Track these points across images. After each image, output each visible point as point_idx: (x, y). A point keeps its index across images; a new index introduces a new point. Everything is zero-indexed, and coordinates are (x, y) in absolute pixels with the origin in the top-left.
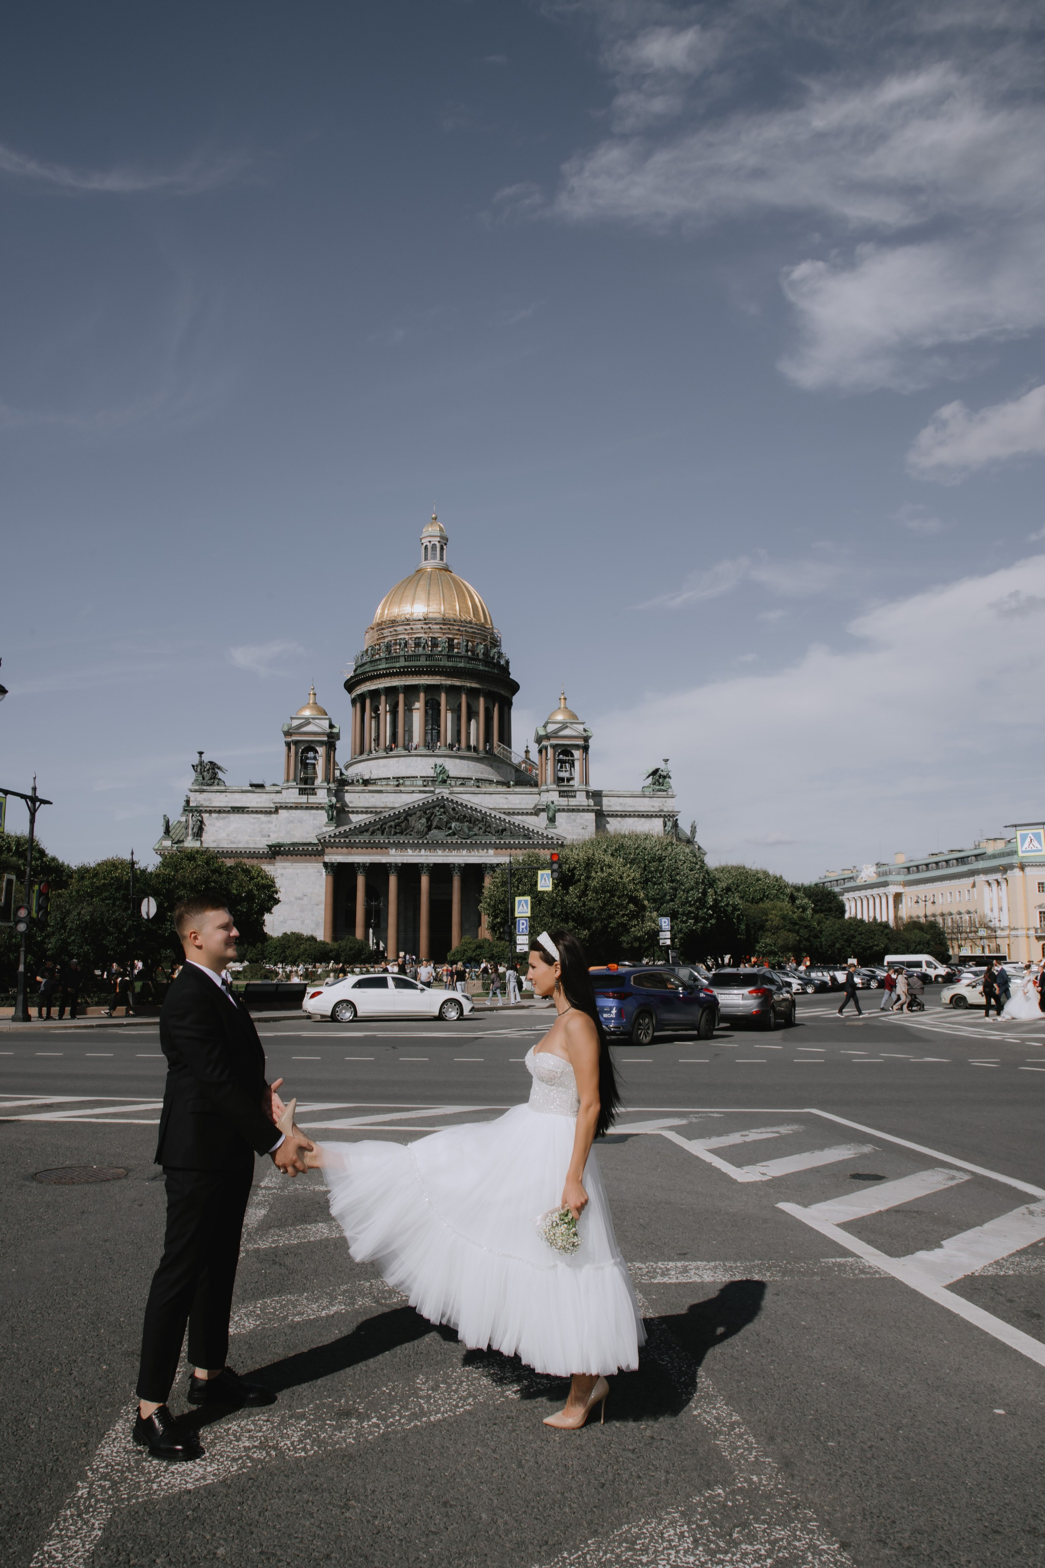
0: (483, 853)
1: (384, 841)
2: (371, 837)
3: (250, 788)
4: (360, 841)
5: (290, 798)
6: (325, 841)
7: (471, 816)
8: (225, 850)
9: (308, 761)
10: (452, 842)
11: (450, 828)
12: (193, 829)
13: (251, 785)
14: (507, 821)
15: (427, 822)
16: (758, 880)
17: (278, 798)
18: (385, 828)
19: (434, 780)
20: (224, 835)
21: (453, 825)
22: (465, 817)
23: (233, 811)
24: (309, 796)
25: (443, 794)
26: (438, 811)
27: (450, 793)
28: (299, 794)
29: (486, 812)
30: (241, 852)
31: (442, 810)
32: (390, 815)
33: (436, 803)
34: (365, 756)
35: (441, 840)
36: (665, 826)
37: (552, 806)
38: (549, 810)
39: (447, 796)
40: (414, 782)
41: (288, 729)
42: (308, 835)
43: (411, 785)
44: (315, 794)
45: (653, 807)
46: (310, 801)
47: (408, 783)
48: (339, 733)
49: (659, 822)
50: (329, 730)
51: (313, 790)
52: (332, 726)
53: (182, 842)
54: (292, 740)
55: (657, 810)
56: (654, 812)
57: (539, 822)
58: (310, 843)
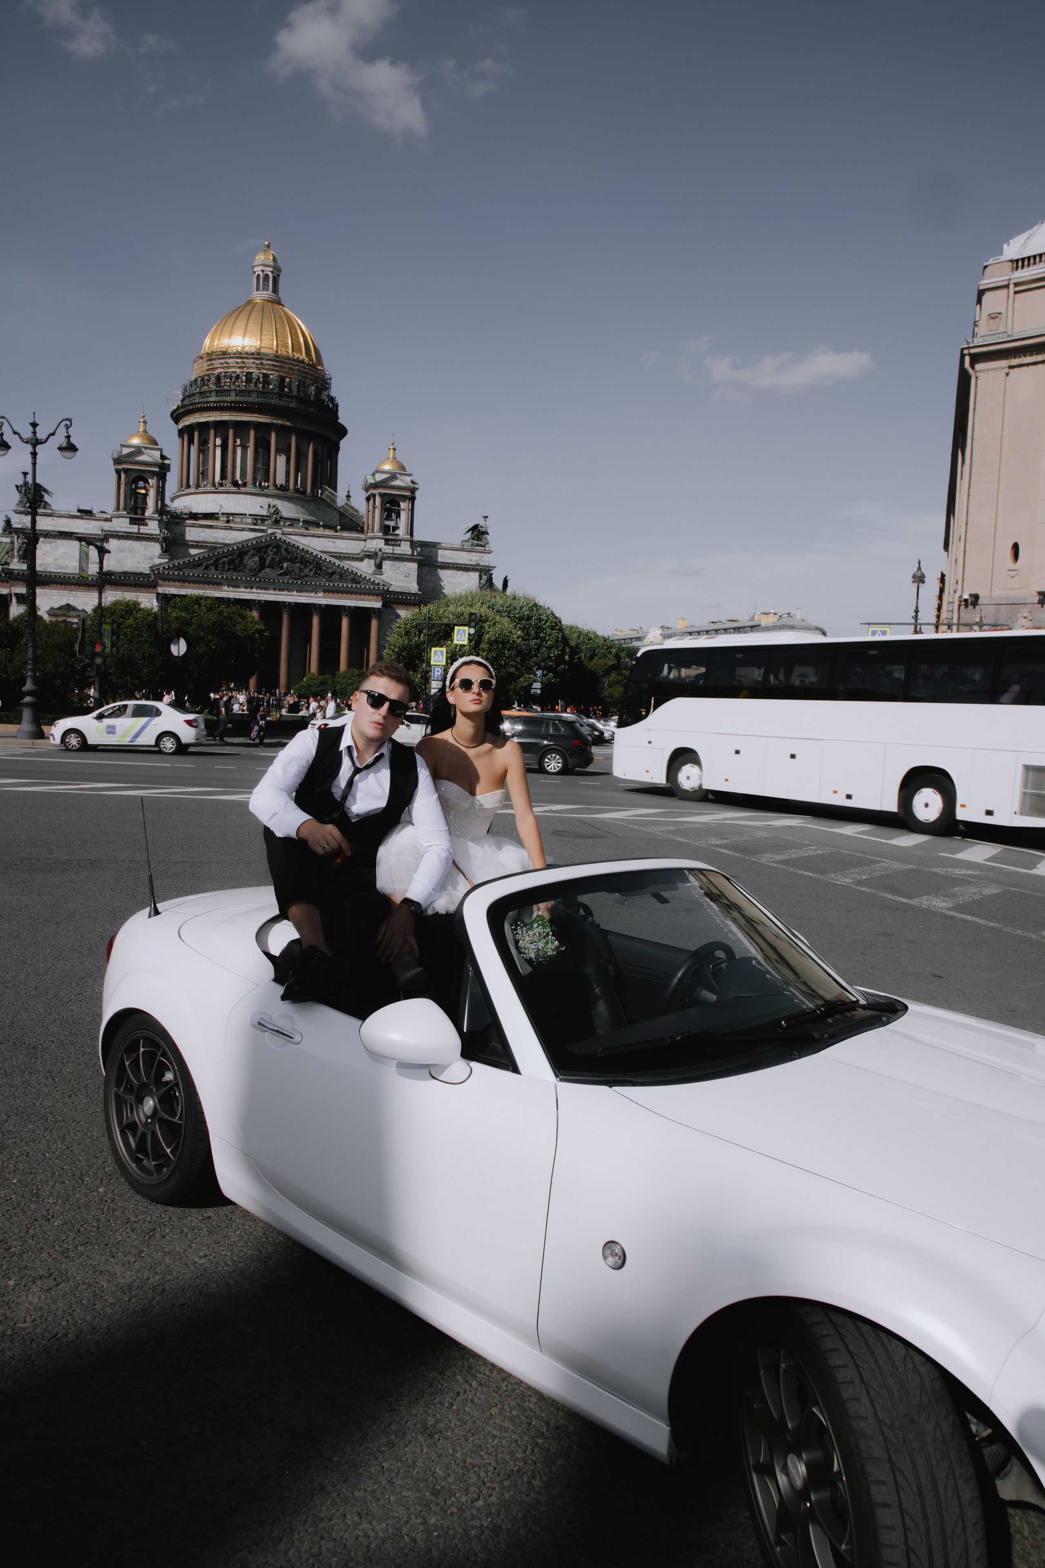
0: (313, 594)
1: (218, 576)
2: (205, 572)
3: (79, 514)
4: (193, 575)
5: (121, 527)
6: (159, 572)
7: (302, 556)
9: (139, 491)
10: (283, 581)
11: (282, 568)
12: (19, 551)
13: (79, 511)
14: (337, 564)
15: (260, 560)
16: (590, 639)
17: (107, 526)
18: (219, 564)
19: (263, 519)
20: (52, 559)
21: (285, 565)
22: (296, 557)
23: (61, 535)
24: (141, 527)
25: (277, 535)
26: (271, 551)
27: (283, 534)
28: (130, 524)
29: (317, 555)
30: (69, 577)
31: (275, 550)
32: (223, 551)
33: (269, 543)
34: (192, 490)
35: (272, 578)
36: (480, 580)
37: (380, 553)
38: (376, 557)
39: (279, 536)
40: (244, 520)
41: (116, 456)
42: (139, 565)
43: (241, 523)
44: (146, 525)
45: (471, 560)
46: (141, 531)
47: (238, 520)
48: (169, 465)
49: (475, 575)
50: (160, 461)
51: (144, 520)
52: (163, 457)
53: (8, 564)
54: (123, 468)
55: (475, 564)
56: (471, 565)
57: (365, 568)
58: (141, 574)
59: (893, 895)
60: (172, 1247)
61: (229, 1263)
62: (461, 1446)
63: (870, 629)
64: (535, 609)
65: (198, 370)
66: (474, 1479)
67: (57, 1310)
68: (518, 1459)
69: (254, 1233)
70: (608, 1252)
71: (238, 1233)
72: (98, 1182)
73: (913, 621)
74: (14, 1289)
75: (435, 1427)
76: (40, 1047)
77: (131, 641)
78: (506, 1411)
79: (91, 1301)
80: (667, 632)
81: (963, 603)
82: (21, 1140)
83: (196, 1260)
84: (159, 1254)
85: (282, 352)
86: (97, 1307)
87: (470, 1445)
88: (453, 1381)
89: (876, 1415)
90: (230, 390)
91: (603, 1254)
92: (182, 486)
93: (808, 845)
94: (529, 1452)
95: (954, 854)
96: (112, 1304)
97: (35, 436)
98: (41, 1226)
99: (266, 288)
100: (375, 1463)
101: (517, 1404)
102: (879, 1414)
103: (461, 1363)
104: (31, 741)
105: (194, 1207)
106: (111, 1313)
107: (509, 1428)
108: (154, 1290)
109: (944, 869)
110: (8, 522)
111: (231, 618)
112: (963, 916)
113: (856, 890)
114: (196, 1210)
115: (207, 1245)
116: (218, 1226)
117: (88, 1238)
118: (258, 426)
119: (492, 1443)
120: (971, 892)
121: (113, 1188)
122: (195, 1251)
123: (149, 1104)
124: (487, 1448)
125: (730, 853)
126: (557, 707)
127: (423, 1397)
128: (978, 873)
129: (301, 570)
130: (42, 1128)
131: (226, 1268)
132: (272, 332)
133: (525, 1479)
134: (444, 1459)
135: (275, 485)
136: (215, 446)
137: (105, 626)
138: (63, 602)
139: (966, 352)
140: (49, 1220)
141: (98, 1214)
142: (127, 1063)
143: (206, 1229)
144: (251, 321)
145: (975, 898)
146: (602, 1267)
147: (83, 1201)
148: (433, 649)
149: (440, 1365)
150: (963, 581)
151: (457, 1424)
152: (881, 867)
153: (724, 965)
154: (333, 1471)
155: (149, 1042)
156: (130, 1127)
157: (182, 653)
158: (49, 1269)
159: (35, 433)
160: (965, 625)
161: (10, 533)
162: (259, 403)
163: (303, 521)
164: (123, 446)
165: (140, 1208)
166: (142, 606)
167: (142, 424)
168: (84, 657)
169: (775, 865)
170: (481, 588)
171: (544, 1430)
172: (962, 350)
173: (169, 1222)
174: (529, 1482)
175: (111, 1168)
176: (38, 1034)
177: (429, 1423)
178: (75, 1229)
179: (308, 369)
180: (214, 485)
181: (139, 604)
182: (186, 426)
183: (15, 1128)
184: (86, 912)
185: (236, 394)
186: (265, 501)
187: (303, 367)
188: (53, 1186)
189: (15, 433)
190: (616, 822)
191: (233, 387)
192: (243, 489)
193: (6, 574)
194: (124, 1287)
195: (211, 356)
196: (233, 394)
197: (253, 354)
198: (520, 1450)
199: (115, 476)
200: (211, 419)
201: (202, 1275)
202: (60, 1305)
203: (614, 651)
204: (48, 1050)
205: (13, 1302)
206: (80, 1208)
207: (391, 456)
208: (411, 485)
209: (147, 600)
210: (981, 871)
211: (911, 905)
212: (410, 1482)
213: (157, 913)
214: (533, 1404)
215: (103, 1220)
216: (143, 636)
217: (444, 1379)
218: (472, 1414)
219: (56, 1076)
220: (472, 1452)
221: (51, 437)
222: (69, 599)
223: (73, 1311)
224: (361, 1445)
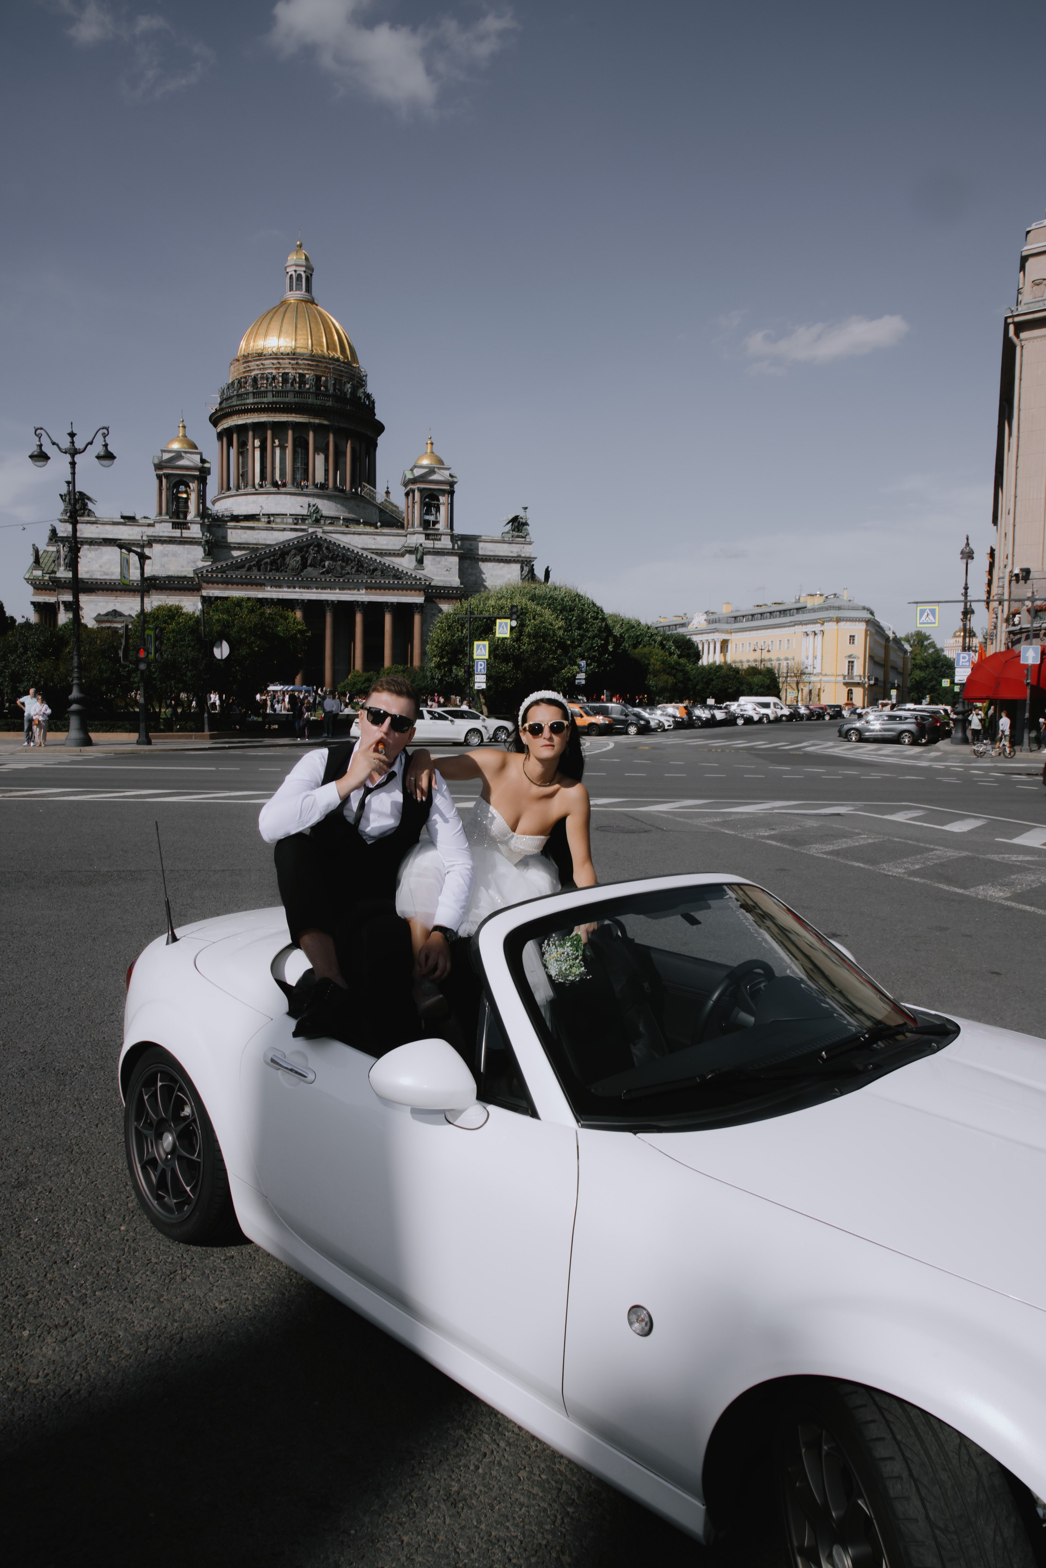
0: (355, 592)
1: (260, 577)
2: (248, 573)
3: (122, 520)
4: (236, 576)
5: (164, 532)
6: (202, 575)
7: (344, 555)
8: (99, 582)
9: (180, 495)
10: (326, 580)
11: (324, 567)
12: (65, 559)
13: (123, 517)
14: (378, 561)
15: (302, 560)
16: (633, 627)
17: (150, 531)
18: (261, 565)
19: (303, 518)
20: (97, 566)
21: (327, 563)
22: (338, 555)
23: (105, 542)
24: (183, 531)
25: (318, 534)
26: (312, 550)
27: (324, 532)
28: (173, 528)
29: (358, 552)
30: (115, 583)
31: (316, 549)
32: (265, 552)
33: (310, 542)
34: (233, 492)
35: (315, 577)
36: (522, 571)
37: (421, 549)
38: (417, 553)
39: (320, 535)
40: (285, 519)
41: (156, 461)
42: (183, 569)
43: (282, 523)
44: (189, 528)
45: (512, 552)
46: (184, 535)
47: (278, 520)
48: (209, 469)
49: (517, 567)
50: (200, 465)
51: (186, 524)
52: (203, 461)
53: (54, 572)
54: (164, 474)
55: (516, 555)
56: (512, 557)
57: (407, 563)
58: (185, 577)
59: (948, 885)
60: (192, 1290)
61: (250, 1307)
62: (486, 1516)
63: (919, 608)
64: (577, 599)
65: (233, 374)
66: (499, 1555)
67: (71, 1363)
68: (546, 1531)
69: (278, 1274)
70: (634, 1318)
71: (261, 1274)
72: (121, 1220)
73: (963, 598)
74: (28, 1340)
75: (458, 1494)
76: (70, 1072)
77: (174, 646)
78: (535, 1474)
79: (107, 1353)
80: (712, 617)
81: (1014, 578)
82: (45, 1174)
83: (217, 1305)
84: (179, 1299)
85: (317, 351)
86: (112, 1359)
87: (496, 1515)
88: (480, 1440)
89: (927, 1517)
90: (267, 392)
91: (629, 1320)
92: (222, 489)
93: (859, 834)
94: (559, 1521)
95: (1011, 839)
96: (128, 1355)
97: (73, 445)
98: (59, 1269)
99: (299, 288)
100: (395, 1536)
101: (547, 1466)
102: (931, 1515)
103: (488, 1419)
104: (79, 748)
105: (217, 1246)
106: (126, 1366)
107: (537, 1494)
108: (171, 1340)
109: (1000, 856)
110: (54, 531)
111: (273, 619)
112: (1021, 906)
113: (909, 881)
114: (219, 1249)
115: (229, 1288)
116: (241, 1267)
117: (107, 1282)
118: (295, 426)
119: (519, 1513)
120: (1030, 880)
121: (135, 1226)
122: (216, 1295)
123: (168, 1140)
124: (514, 1518)
125: (779, 844)
126: (602, 697)
127: (447, 1459)
128: (1036, 858)
129: (343, 568)
130: (67, 1161)
131: (246, 1314)
132: (307, 331)
133: (554, 1555)
134: (467, 1531)
135: (316, 485)
136: (254, 448)
137: (148, 632)
138: (110, 609)
139: (1010, 320)
140: (68, 1262)
141: (118, 1254)
142: (146, 1097)
143: (227, 1270)
144: (285, 321)
145: (1034, 886)
146: (628, 1334)
147: (104, 1240)
148: (476, 643)
149: (467, 1422)
150: (1013, 556)
151: (483, 1490)
152: (935, 855)
153: (762, 985)
154: (349, 1547)
155: (166, 1076)
156: (150, 1163)
157: (224, 658)
158: (65, 1318)
159: (73, 443)
160: (1016, 601)
161: (56, 542)
162: (296, 403)
163: (344, 519)
164: (163, 451)
165: (162, 1248)
166: (185, 610)
167: (181, 428)
168: (128, 663)
169: (825, 856)
170: (523, 579)
171: (575, 1497)
172: (1006, 318)
173: (190, 1263)
174: (558, 1558)
175: (134, 1203)
176: (68, 1059)
177: (453, 1489)
178: (94, 1271)
179: (343, 367)
180: (254, 487)
181: (181, 608)
182: (225, 430)
183: (39, 1161)
184: (124, 926)
185: (273, 395)
186: (305, 500)
187: (339, 365)
188: (75, 1225)
189: (54, 444)
190: (662, 815)
191: (270, 388)
192: (283, 490)
193: (53, 582)
194: (141, 1336)
195: (247, 359)
196: (270, 395)
197: (288, 354)
198: (548, 1520)
199: (156, 482)
200: (249, 421)
201: (222, 1322)
202: (73, 1358)
203: (659, 639)
204: (77, 1076)
205: (26, 1354)
206: (100, 1249)
207: (429, 451)
208: (450, 479)
209: (192, 603)
210: (1039, 857)
211: (967, 896)
212: (430, 1559)
213: (175, 939)
214: (563, 1466)
215: (123, 1261)
216: (185, 640)
217: (470, 1438)
218: (499, 1478)
219: (84, 1104)
220: (497, 1523)
221: (89, 446)
222: (115, 605)
223: (87, 1364)
224: (380, 1515)
